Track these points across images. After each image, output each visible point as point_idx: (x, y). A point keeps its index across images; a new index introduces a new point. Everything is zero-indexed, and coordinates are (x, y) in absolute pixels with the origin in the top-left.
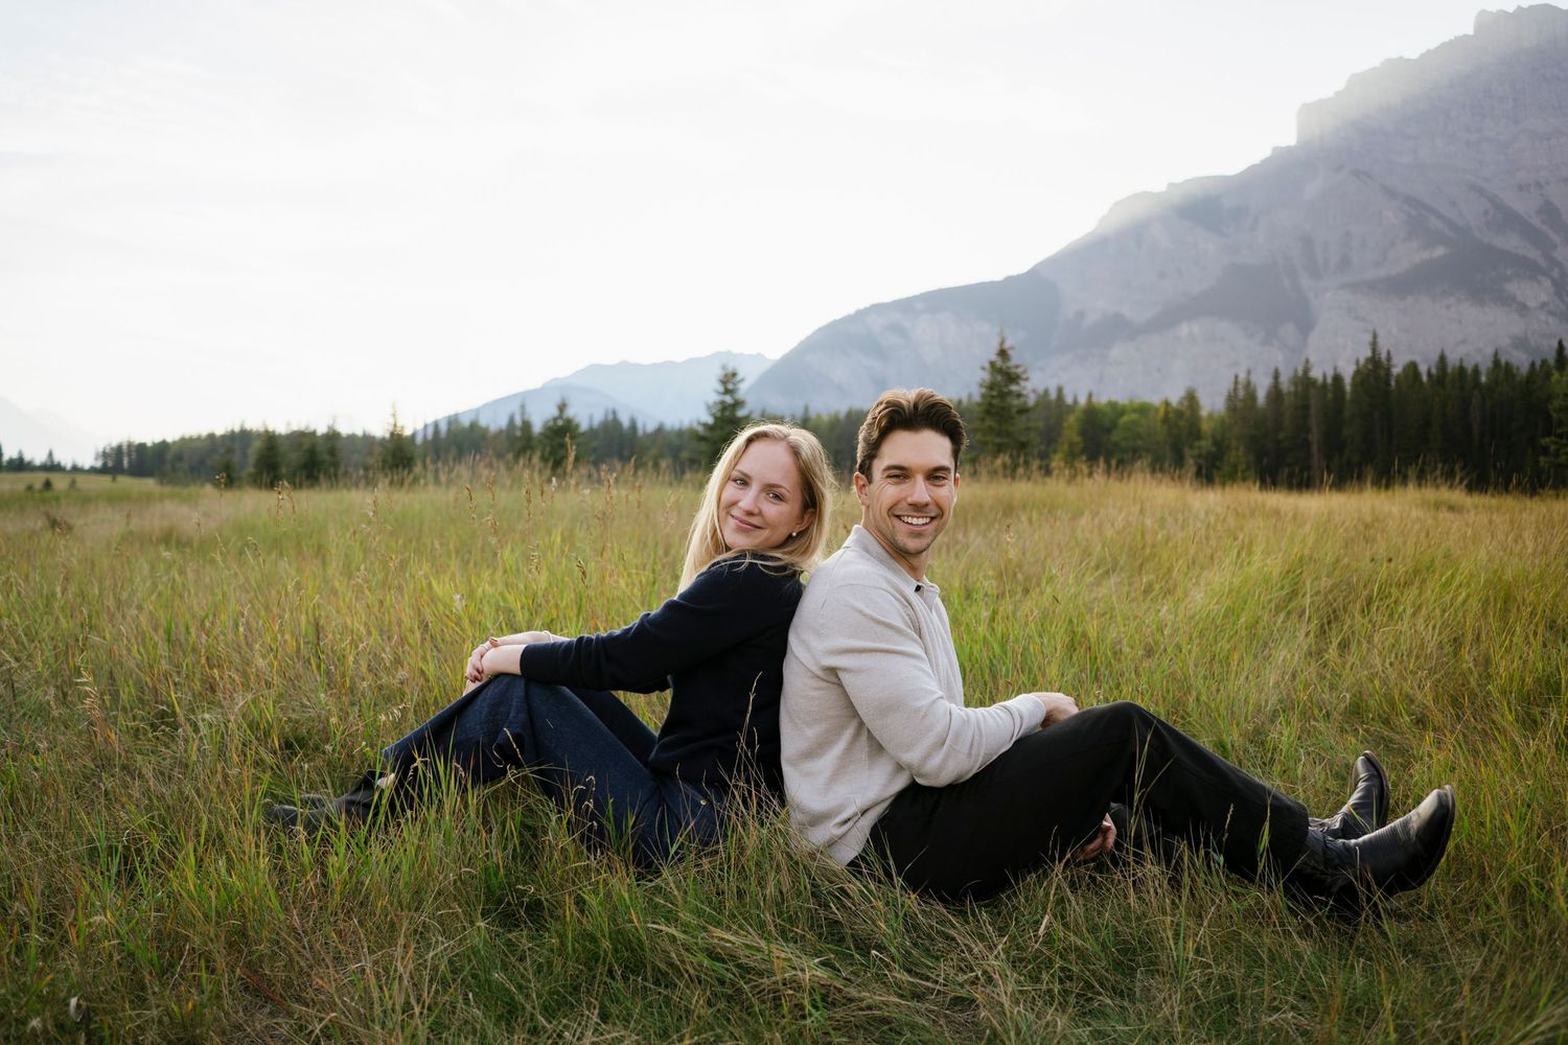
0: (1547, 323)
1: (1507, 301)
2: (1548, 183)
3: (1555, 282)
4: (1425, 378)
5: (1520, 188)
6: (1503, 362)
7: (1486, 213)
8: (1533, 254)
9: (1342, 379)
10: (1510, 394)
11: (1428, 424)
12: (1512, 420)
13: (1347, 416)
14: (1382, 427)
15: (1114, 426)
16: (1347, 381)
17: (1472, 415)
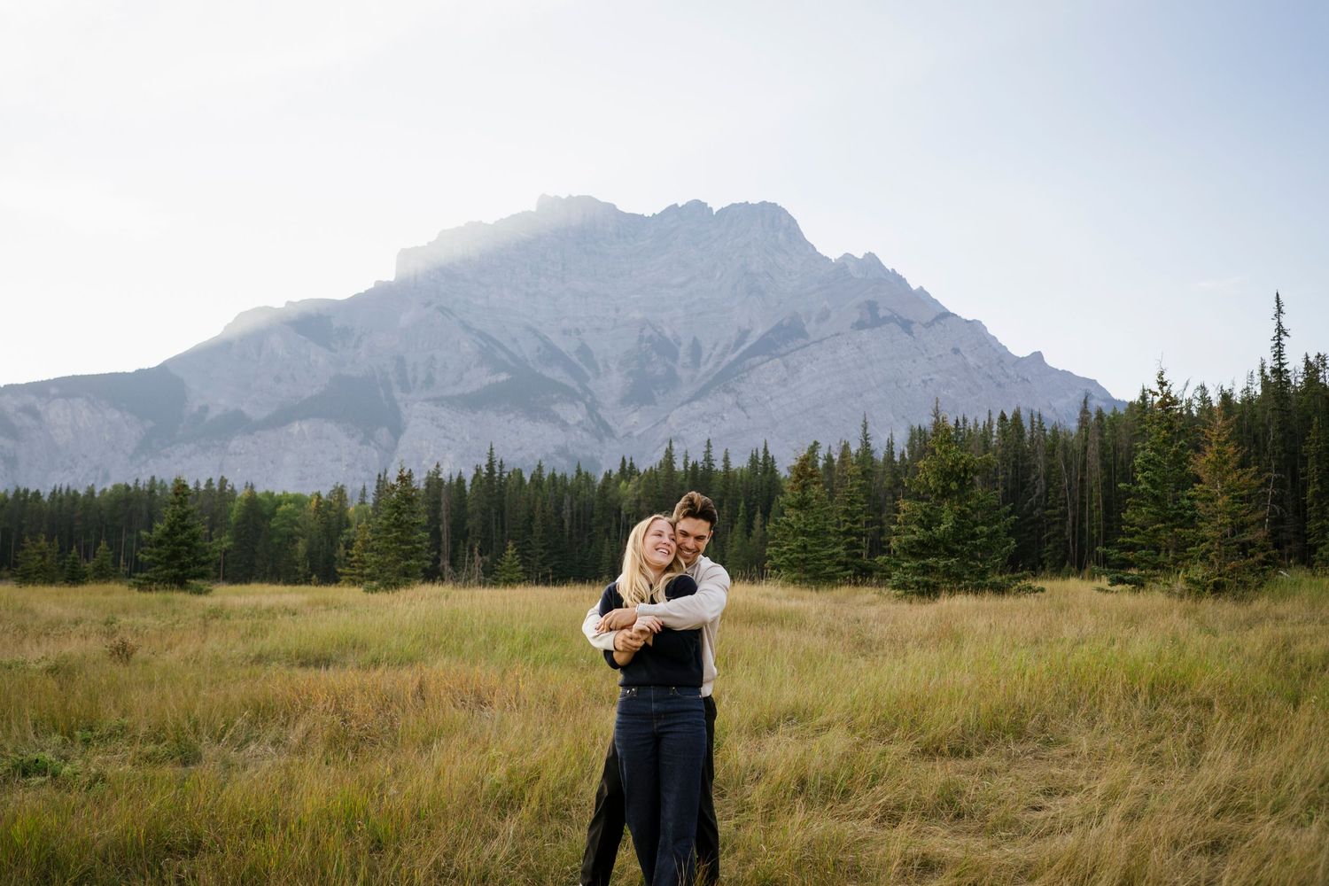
0: (582, 437)
1: (553, 418)
2: (584, 330)
3: (588, 406)
4: (528, 480)
5: (565, 332)
6: (583, 471)
7: (539, 350)
8: (573, 384)
9: (465, 481)
10: (591, 496)
11: (532, 519)
12: (592, 516)
13: (469, 510)
14: (496, 520)
15: (273, 514)
16: (468, 482)
17: (564, 512)
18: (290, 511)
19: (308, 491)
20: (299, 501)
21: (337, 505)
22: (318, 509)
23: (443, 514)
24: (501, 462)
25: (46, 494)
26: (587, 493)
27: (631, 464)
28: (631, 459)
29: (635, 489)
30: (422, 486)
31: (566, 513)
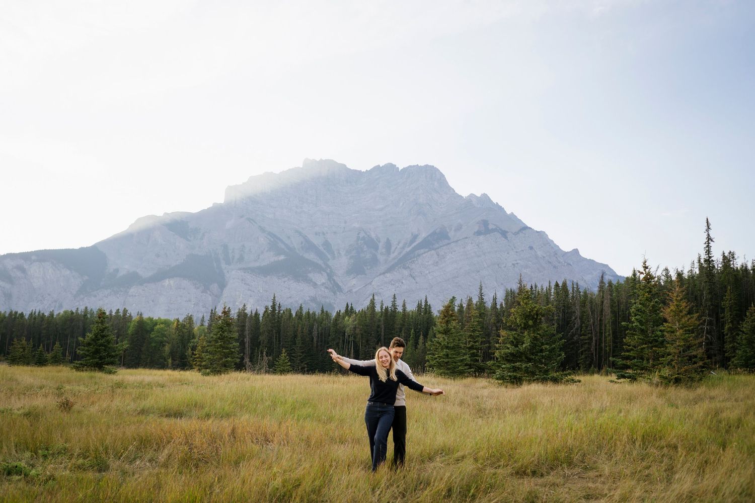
0: (324, 292)
1: (308, 281)
2: (327, 233)
3: (328, 275)
4: (294, 315)
5: (316, 234)
6: (325, 311)
7: (302, 243)
8: (320, 262)
9: (259, 314)
10: (329, 324)
11: (296, 336)
12: (329, 335)
13: (261, 331)
14: (276, 337)
15: (152, 330)
16: (261, 315)
17: (314, 333)
18: (162, 329)
19: (172, 317)
20: (167, 323)
21: (188, 326)
22: (177, 328)
23: (247, 333)
24: (280, 304)
25: (27, 316)
26: (327, 323)
27: (351, 307)
28: (352, 304)
29: (353, 321)
30: (236, 317)
31: (315, 333)
